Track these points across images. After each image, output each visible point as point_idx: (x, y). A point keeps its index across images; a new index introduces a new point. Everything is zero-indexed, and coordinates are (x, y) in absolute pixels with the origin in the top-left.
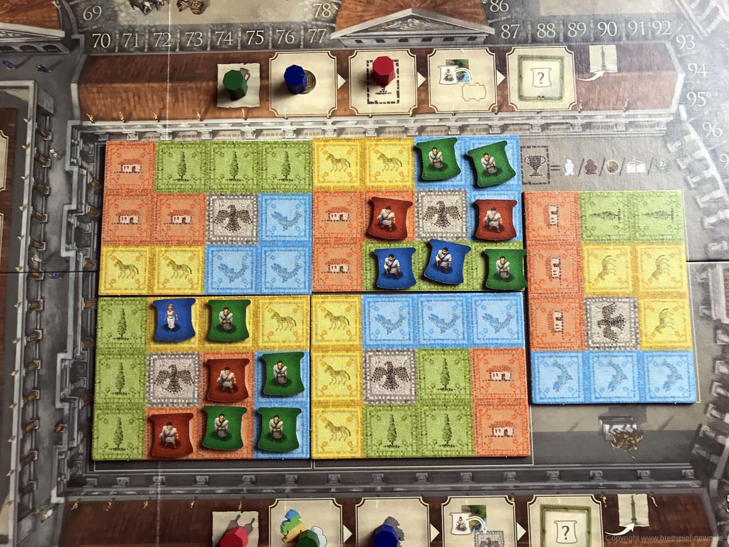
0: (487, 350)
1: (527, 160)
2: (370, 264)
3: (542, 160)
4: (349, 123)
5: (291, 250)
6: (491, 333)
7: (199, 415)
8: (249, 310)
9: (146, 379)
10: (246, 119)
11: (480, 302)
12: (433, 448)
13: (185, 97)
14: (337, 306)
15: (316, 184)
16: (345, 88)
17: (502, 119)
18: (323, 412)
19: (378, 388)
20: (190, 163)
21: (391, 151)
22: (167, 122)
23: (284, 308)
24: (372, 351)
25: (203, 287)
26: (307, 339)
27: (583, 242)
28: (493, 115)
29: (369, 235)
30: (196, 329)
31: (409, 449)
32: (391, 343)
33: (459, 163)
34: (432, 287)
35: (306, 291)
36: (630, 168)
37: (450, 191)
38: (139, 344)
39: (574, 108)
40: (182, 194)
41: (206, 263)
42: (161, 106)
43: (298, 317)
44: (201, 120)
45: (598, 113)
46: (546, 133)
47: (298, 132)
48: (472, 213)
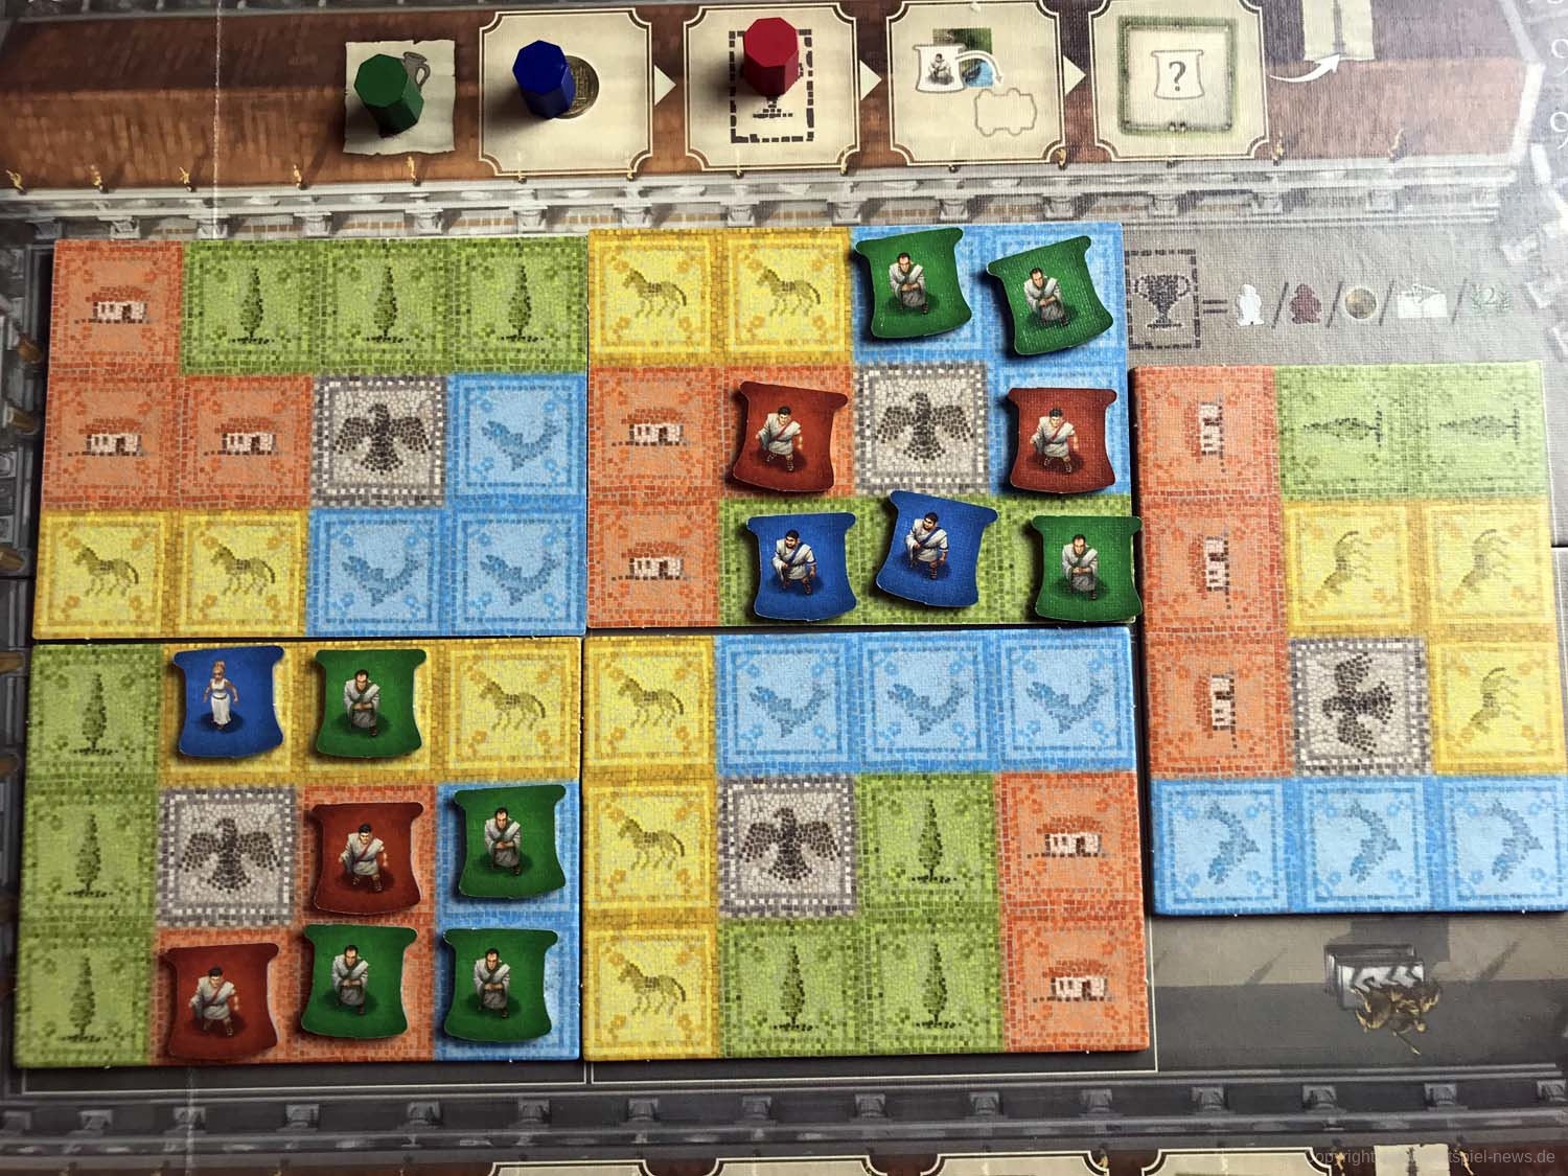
0: (1040, 776)
1: (1143, 287)
2: (736, 557)
3: (1181, 286)
4: (685, 190)
5: (532, 521)
6: (1050, 734)
7: (294, 946)
8: (422, 678)
9: (156, 853)
10: (417, 183)
11: (1020, 653)
12: (899, 1030)
13: (262, 128)
14: (650, 664)
15: (597, 347)
16: (674, 101)
17: (1077, 180)
18: (614, 939)
19: (758, 877)
20: (273, 296)
21: (790, 263)
22: (217, 193)
23: (514, 670)
24: (741, 781)
25: (302, 615)
26: (573, 751)
27: (1285, 498)
28: (1052, 171)
29: (736, 481)
30: (286, 724)
31: (838, 1033)
32: (792, 758)
33: (966, 295)
34: (898, 614)
35: (572, 626)
36: (1407, 307)
37: (943, 366)
38: (139, 765)
39: (1263, 154)
40: (252, 378)
41: (312, 554)
42: (200, 149)
43: (549, 695)
44: (304, 186)
45: (1324, 164)
46: (1188, 217)
47: (551, 215)
48: (1000, 423)
